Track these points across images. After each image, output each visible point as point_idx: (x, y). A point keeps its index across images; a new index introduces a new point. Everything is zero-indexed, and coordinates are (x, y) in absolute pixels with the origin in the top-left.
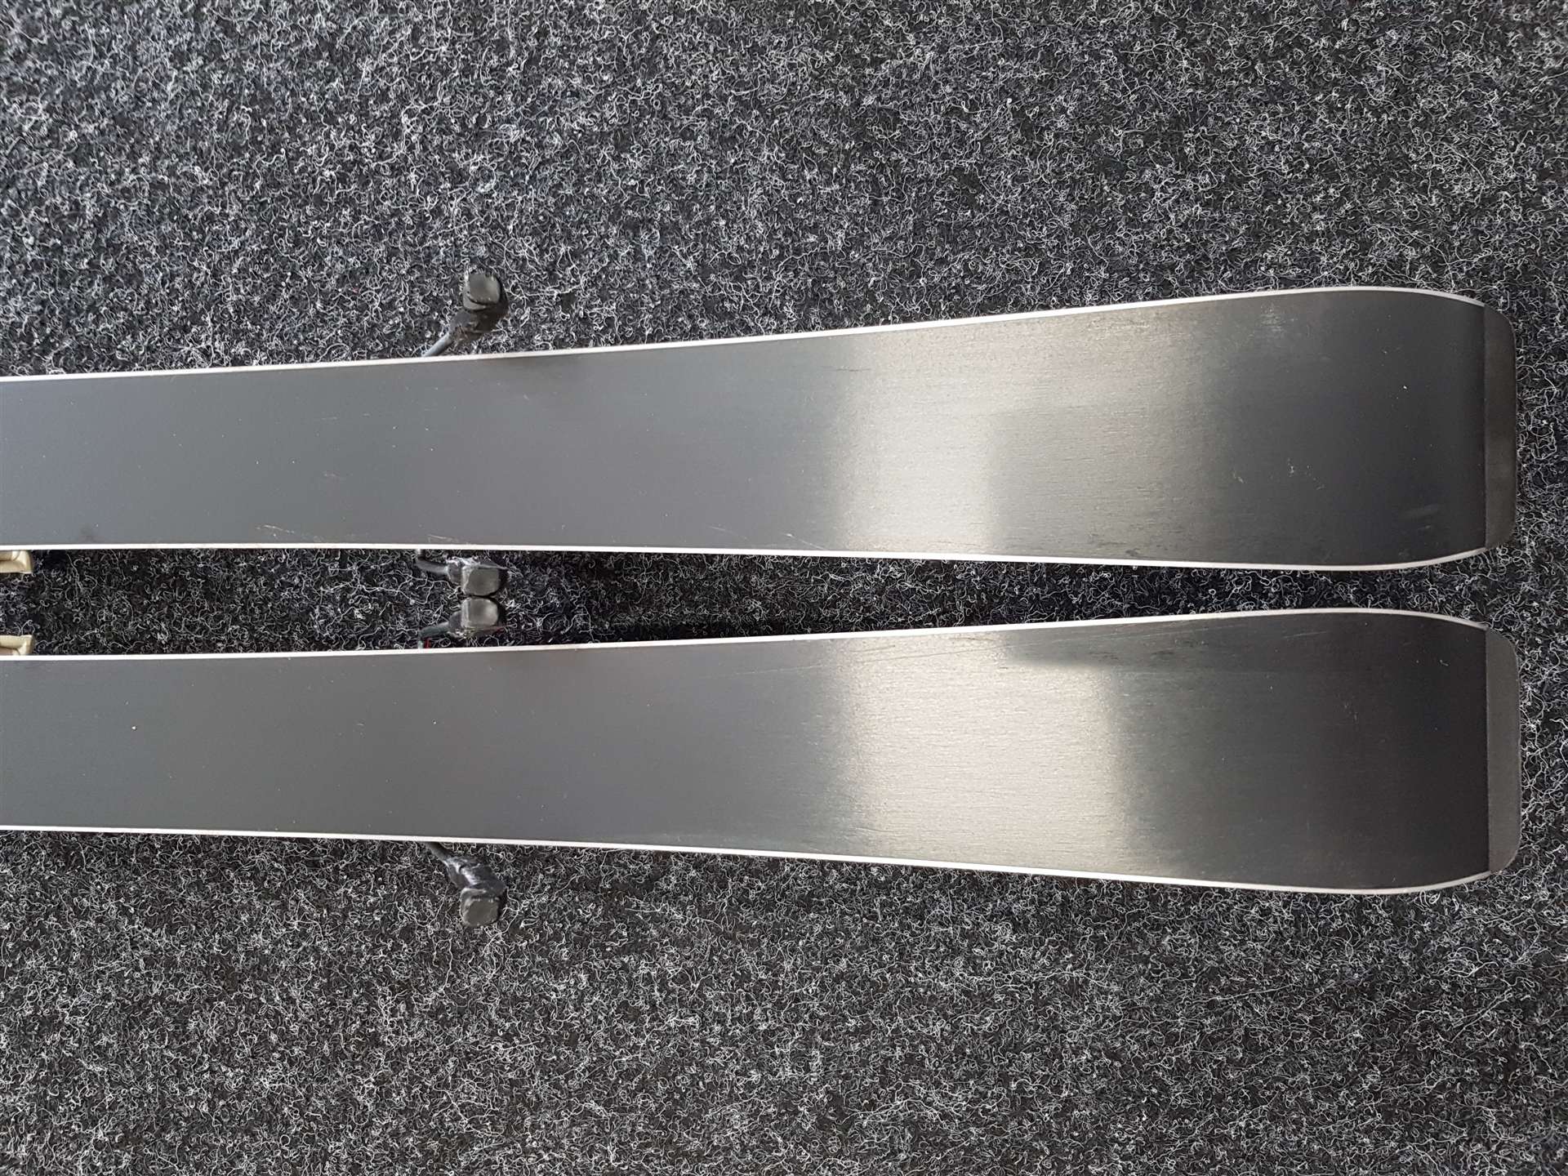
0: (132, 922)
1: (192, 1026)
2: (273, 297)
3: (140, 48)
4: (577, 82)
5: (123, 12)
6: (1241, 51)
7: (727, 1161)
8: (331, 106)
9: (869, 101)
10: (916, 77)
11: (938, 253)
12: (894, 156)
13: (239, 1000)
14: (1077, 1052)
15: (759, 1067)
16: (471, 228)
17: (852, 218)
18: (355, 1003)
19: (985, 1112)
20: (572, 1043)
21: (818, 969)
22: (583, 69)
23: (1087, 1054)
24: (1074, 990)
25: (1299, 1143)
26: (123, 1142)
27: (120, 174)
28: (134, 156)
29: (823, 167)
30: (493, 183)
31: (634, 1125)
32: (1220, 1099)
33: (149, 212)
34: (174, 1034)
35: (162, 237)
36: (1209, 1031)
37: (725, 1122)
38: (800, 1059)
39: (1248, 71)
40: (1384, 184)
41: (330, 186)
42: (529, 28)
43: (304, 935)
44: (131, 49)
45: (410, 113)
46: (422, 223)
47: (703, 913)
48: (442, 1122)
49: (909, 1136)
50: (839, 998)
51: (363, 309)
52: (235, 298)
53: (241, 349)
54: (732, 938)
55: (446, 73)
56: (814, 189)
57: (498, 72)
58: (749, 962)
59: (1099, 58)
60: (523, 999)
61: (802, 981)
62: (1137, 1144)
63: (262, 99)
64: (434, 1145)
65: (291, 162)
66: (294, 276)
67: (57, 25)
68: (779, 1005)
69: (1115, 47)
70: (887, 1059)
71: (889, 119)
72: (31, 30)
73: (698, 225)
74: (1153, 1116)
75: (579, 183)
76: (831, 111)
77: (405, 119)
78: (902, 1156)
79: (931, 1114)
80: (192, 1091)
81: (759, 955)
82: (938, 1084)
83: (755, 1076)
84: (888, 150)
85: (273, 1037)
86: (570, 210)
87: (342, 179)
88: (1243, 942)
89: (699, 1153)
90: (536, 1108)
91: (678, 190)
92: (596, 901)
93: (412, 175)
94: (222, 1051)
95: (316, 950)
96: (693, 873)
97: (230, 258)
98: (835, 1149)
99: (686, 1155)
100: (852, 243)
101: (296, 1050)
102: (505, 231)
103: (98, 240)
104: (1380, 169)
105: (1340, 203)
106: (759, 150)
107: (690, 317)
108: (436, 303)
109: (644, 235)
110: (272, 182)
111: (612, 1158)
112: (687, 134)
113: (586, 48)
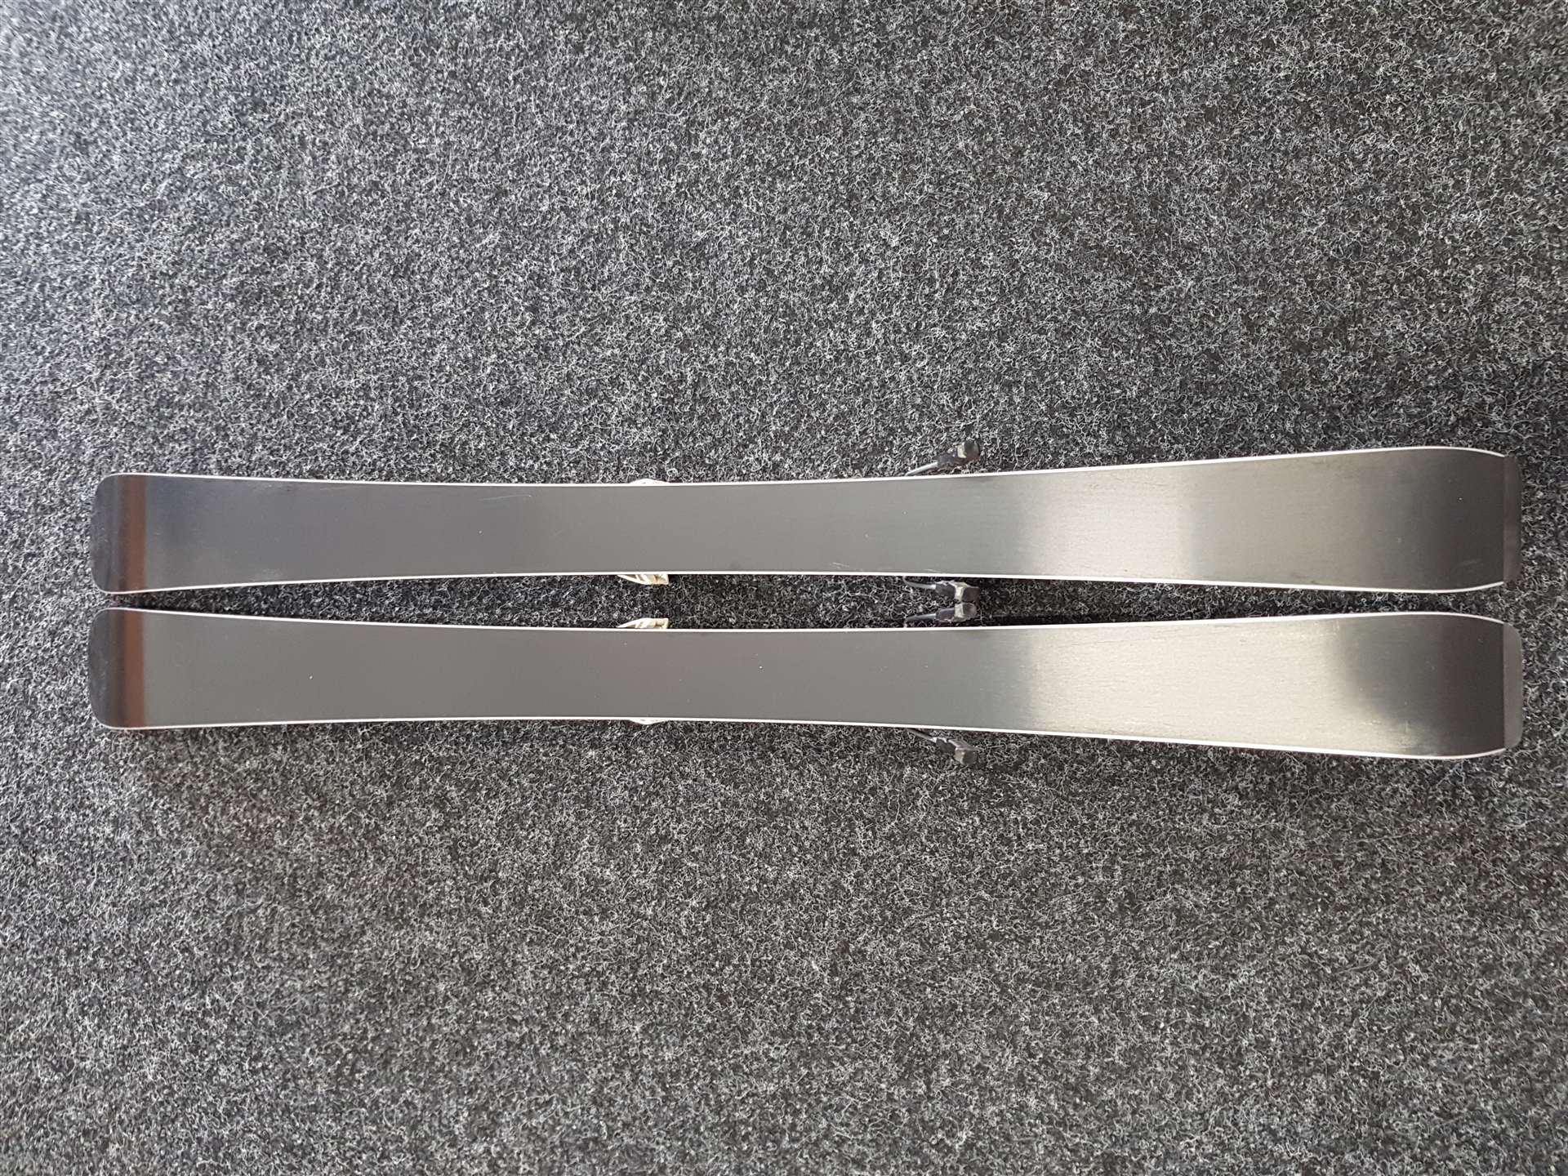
0: (714, 781)
1: (748, 840)
2: (796, 428)
3: (718, 284)
4: (976, 302)
5: (708, 263)
6: (1384, 279)
7: (1063, 929)
8: (830, 317)
9: (1153, 310)
10: (1182, 296)
11: (1195, 400)
12: (1168, 343)
13: (775, 827)
14: (1278, 870)
15: (1083, 874)
16: (912, 388)
17: (1142, 380)
18: (843, 830)
19: (1221, 904)
20: (970, 857)
21: (1119, 819)
22: (980, 295)
23: (1284, 872)
24: (1277, 834)
25: (1416, 928)
26: (706, 909)
27: (707, 357)
28: (715, 346)
29: (1125, 350)
30: (926, 361)
31: (1007, 906)
32: (1367, 900)
33: (724, 378)
34: (737, 846)
35: (732, 393)
36: (1359, 860)
37: (1062, 906)
38: (1108, 870)
39: (1389, 290)
40: (1473, 357)
41: (829, 364)
42: (947, 270)
43: (813, 790)
44: (713, 284)
45: (877, 322)
46: (883, 385)
47: (1049, 784)
48: (893, 900)
49: (1174, 917)
50: (1132, 836)
51: (848, 434)
52: (774, 428)
53: (778, 457)
54: (1067, 800)
55: (898, 298)
56: (1119, 362)
57: (929, 297)
58: (1077, 813)
59: (1295, 283)
60: (941, 831)
61: (1109, 826)
62: (1315, 926)
63: (790, 313)
64: (888, 914)
65: (807, 349)
66: (809, 416)
67: (670, 270)
68: (1095, 839)
69: (1306, 277)
70: (1161, 872)
71: (1166, 321)
72: (656, 274)
73: (1048, 384)
74: (1325, 908)
75: (976, 361)
76: (1131, 317)
77: (874, 325)
78: (1170, 929)
79: (1188, 904)
80: (747, 879)
81: (1083, 809)
82: (1192, 887)
83: (1081, 880)
84: (1164, 339)
85: (795, 849)
86: (971, 377)
87: (837, 359)
88: (1381, 808)
89: (1047, 923)
90: (948, 894)
91: (1036, 364)
92: (984, 776)
93: (878, 358)
94: (765, 856)
95: (820, 799)
96: (1043, 761)
97: (771, 405)
98: (1130, 923)
99: (1039, 924)
100: (1143, 393)
101: (809, 856)
102: (932, 389)
103: (695, 395)
104: (1471, 349)
105: (1445, 369)
106: (1085, 340)
107: (1042, 437)
108: (892, 431)
109: (1015, 390)
110: (796, 361)
111: (995, 923)
112: (1042, 331)
113: (981, 282)
